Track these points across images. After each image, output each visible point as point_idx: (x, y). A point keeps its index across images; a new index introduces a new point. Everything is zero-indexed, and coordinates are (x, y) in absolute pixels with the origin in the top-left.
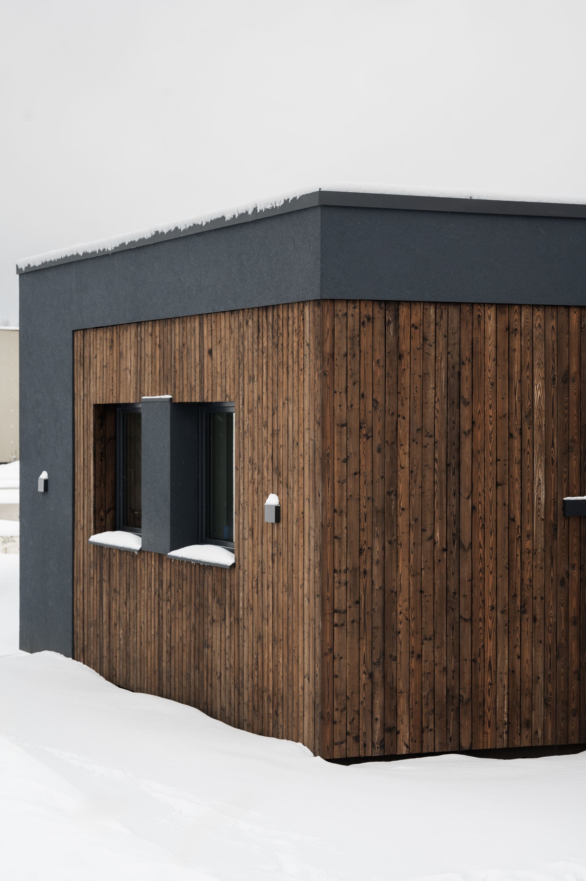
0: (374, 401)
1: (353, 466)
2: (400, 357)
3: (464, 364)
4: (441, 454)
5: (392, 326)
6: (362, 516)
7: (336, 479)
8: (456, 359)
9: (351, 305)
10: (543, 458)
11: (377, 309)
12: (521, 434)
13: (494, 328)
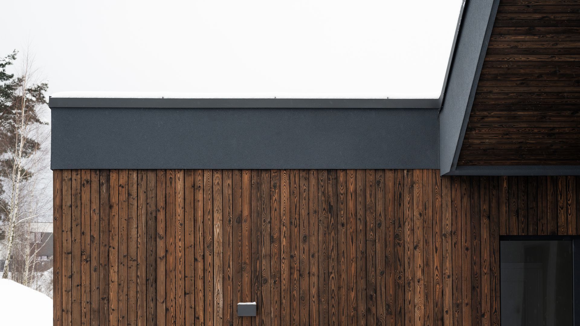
0: (92, 237)
1: (76, 281)
2: (111, 207)
3: (159, 211)
4: (142, 272)
5: (104, 186)
6: (83, 314)
7: (64, 289)
8: (153, 208)
9: (74, 173)
10: (221, 276)
11: (93, 175)
12: (204, 258)
13: (182, 186)
